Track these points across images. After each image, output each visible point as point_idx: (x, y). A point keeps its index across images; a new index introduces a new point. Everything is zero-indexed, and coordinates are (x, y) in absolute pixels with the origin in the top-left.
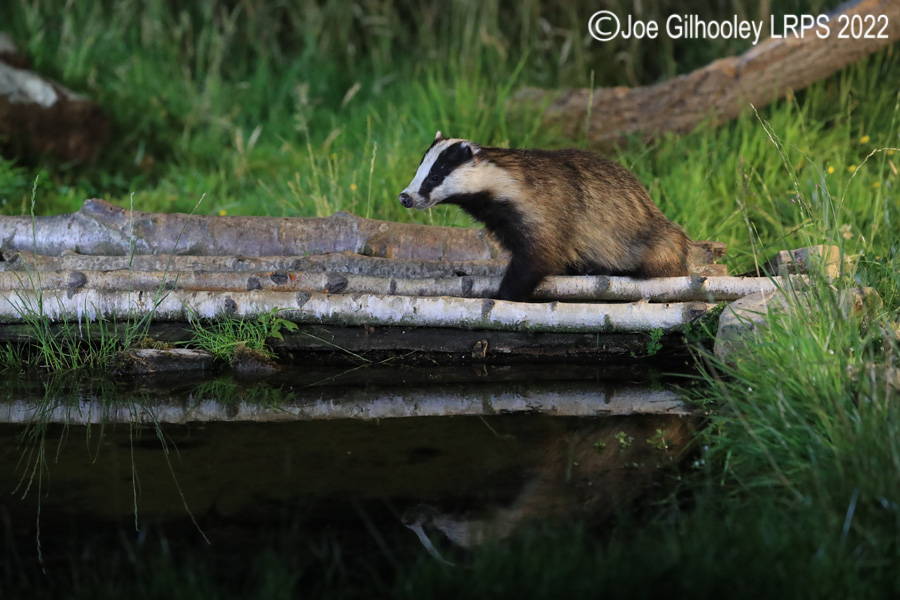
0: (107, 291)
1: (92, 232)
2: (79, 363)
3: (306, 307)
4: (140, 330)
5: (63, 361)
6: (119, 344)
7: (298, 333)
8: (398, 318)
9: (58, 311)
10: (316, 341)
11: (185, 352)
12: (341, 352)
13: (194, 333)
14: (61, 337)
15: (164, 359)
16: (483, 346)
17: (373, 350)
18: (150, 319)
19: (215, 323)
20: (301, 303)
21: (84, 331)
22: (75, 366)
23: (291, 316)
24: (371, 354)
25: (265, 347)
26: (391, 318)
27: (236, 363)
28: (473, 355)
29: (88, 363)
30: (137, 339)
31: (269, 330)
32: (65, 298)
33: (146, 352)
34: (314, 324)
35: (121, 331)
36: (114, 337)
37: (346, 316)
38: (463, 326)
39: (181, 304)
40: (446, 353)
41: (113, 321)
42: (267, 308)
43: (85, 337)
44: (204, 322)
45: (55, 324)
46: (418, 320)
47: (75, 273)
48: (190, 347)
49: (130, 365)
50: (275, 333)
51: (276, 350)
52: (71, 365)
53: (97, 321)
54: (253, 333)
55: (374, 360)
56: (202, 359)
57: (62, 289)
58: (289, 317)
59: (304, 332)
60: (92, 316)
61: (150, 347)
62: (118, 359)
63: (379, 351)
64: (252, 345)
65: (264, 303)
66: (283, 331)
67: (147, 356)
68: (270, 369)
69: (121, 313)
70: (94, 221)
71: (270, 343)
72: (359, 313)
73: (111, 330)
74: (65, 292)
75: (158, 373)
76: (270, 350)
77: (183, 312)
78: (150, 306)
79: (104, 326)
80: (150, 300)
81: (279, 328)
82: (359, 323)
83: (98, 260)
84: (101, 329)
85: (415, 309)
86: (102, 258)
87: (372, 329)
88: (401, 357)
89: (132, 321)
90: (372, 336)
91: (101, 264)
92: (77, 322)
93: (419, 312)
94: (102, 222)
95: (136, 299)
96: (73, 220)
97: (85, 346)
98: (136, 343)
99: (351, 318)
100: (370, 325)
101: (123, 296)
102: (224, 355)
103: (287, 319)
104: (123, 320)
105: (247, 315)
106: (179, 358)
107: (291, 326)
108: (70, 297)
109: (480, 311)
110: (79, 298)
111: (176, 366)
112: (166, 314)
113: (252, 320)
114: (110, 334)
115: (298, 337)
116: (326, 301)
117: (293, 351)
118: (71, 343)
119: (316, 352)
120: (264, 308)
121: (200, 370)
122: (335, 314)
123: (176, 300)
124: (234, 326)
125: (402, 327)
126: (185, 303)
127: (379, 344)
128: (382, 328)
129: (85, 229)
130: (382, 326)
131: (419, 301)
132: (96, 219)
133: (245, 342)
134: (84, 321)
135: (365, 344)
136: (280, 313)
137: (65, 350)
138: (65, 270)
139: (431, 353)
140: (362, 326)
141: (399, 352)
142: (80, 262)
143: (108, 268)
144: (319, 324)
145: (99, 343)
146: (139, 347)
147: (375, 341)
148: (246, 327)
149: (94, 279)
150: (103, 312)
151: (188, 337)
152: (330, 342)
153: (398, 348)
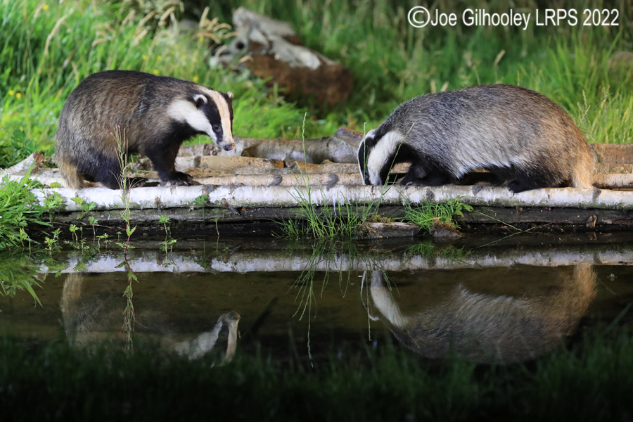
0: (350, 186)
1: (341, 148)
2: (334, 232)
3: (478, 195)
4: (372, 211)
5: (324, 231)
6: (359, 220)
7: (473, 212)
8: (537, 202)
9: (321, 199)
10: (484, 217)
11: (401, 224)
12: (501, 224)
13: (407, 212)
14: (323, 215)
15: (386, 229)
16: (593, 219)
17: (521, 223)
18: (379, 204)
19: (420, 206)
20: (475, 193)
21: (337, 211)
22: (332, 235)
23: (469, 201)
24: (520, 225)
25: (452, 221)
26: (533, 202)
27: (434, 231)
28: (587, 225)
29: (340, 232)
30: (370, 217)
31: (455, 210)
32: (325, 190)
33: (376, 225)
34: (483, 206)
35: (360, 212)
36: (356, 216)
37: (504, 201)
38: (580, 207)
39: (398, 194)
40: (569, 224)
41: (355, 205)
42: (453, 196)
43: (338, 215)
44: (413, 206)
45: (318, 207)
46: (551, 203)
47: (331, 175)
48: (405, 221)
49: (366, 233)
50: (459, 212)
51: (460, 223)
52: (329, 234)
53: (345, 205)
54: (444, 212)
55: (523, 229)
56: (412, 229)
57: (323, 185)
58: (467, 202)
59: (477, 211)
60: (342, 202)
61: (379, 221)
62: (359, 229)
63: (526, 223)
64: (444, 220)
65: (450, 193)
66: (463, 210)
67: (377, 227)
68: (455, 234)
69: (360, 200)
70: (343, 141)
71: (455, 218)
72: (513, 199)
73: (354, 211)
74: (325, 187)
75: (384, 238)
76: (455, 222)
77: (400, 199)
78: (379, 195)
79: (350, 208)
80: (378, 192)
81: (461, 209)
82: (512, 205)
83: (345, 166)
84: (348, 209)
85: (549, 196)
86: (348, 165)
87: (521, 209)
88: (540, 227)
89: (367, 205)
90: (522, 213)
91: (348, 169)
92: (332, 206)
93: (551, 198)
94: (348, 142)
95: (370, 191)
96: (330, 140)
97: (338, 221)
98: (370, 220)
99: (507, 202)
100: (520, 207)
101: (361, 189)
102: (426, 227)
103: (465, 203)
104: (361, 205)
105: (440, 201)
106: (397, 229)
107: (468, 208)
108: (328, 190)
109: (591, 197)
110: (334, 190)
111: (395, 234)
112: (389, 201)
113: (444, 204)
114: (353, 213)
115: (473, 214)
116: (491, 190)
117: (470, 224)
118: (329, 219)
119: (485, 224)
120: (451, 196)
121: (411, 236)
122: (497, 200)
123: (395, 192)
124: (432, 208)
125: (541, 207)
126: (401, 193)
127: (526, 219)
128: (527, 209)
129: (337, 146)
130: (527, 207)
131: (552, 190)
132: (344, 140)
133: (439, 218)
134: (337, 205)
135: (516, 218)
136: (462, 199)
137: (325, 223)
138: (325, 173)
139: (559, 224)
140: (515, 207)
141: (539, 224)
142: (334, 168)
143: (352, 171)
144: (486, 206)
145: (346, 220)
146: (372, 221)
147: (523, 217)
148: (440, 208)
149: (343, 179)
150: (349, 199)
151: (403, 215)
152: (494, 217)
153: (538, 221)
